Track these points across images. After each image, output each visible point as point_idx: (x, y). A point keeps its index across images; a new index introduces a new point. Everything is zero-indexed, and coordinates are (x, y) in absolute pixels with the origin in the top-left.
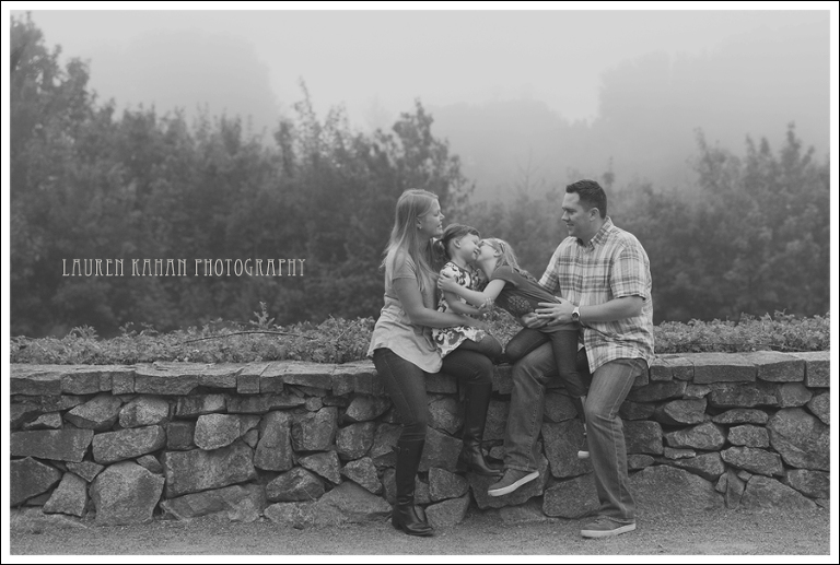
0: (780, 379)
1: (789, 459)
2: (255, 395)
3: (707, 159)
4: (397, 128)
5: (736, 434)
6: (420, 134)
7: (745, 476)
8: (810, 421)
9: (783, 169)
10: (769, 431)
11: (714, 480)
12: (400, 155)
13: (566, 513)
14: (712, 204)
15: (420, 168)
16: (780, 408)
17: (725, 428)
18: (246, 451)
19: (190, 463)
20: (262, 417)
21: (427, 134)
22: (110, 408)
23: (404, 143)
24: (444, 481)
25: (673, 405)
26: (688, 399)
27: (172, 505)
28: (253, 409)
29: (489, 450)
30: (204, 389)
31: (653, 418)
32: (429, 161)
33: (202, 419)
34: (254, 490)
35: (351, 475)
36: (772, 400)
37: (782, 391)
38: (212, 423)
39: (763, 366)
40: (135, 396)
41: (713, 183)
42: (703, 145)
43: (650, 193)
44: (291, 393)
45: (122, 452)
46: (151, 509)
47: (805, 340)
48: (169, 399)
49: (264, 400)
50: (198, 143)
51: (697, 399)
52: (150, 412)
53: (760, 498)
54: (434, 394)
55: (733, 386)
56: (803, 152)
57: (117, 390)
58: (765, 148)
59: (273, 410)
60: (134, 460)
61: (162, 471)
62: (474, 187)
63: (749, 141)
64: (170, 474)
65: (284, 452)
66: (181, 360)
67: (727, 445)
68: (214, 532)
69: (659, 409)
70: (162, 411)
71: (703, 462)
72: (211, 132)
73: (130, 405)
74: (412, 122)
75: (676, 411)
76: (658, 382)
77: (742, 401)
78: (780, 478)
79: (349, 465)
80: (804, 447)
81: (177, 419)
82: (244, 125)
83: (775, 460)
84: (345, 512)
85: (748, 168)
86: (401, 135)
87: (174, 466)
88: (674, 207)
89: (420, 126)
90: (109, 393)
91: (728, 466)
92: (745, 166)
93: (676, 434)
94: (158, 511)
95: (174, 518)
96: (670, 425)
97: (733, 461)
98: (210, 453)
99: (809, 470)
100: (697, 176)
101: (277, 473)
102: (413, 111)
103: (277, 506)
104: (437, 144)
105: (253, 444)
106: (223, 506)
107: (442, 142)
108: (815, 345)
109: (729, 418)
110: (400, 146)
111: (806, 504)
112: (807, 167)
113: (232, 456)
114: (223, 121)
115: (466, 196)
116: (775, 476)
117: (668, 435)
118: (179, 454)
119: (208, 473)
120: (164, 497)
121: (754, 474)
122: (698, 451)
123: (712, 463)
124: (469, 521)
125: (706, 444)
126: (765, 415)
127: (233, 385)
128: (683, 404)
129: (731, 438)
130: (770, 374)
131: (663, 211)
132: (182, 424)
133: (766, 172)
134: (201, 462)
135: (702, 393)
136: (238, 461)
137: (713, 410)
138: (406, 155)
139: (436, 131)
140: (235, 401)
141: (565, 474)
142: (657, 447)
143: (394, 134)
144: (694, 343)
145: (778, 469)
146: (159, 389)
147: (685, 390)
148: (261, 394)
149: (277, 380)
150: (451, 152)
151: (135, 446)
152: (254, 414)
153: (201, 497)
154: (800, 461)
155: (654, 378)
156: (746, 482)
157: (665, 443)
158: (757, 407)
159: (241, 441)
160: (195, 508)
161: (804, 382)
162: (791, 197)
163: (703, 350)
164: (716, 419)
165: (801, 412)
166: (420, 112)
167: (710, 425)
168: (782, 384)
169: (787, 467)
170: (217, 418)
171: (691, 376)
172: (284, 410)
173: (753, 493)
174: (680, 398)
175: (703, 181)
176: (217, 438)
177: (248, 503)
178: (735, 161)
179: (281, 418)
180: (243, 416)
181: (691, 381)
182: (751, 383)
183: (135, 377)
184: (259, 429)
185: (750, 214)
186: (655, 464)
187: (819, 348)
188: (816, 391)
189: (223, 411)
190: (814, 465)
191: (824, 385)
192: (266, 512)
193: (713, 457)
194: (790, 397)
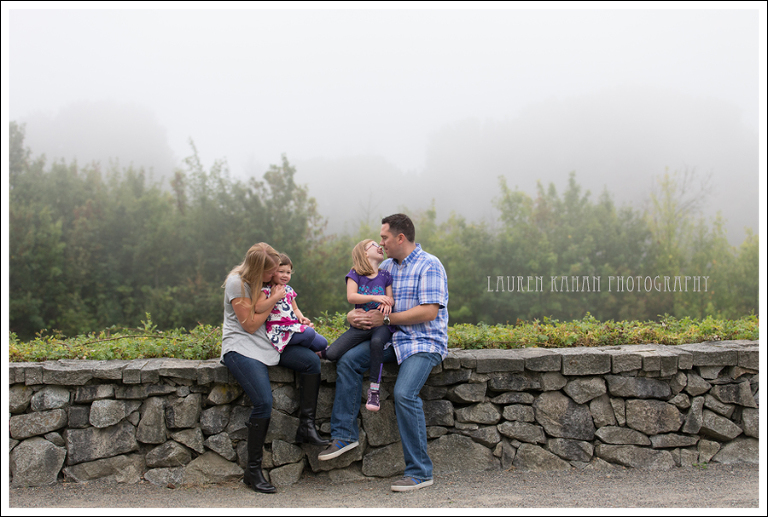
0: (543, 369)
1: (550, 430)
2: (137, 385)
3: (508, 200)
4: (267, 176)
5: (508, 412)
6: (285, 182)
7: (516, 444)
8: (565, 401)
9: (566, 208)
10: (535, 409)
11: (492, 447)
12: (270, 198)
13: (380, 473)
14: (511, 235)
15: (285, 207)
16: (542, 392)
17: (501, 407)
18: (131, 428)
19: (86, 439)
20: (142, 401)
21: (291, 181)
22: (23, 395)
23: (273, 188)
24: (284, 450)
25: (461, 388)
26: (473, 383)
27: (72, 471)
28: (135, 395)
29: (320, 426)
30: (97, 380)
31: (446, 398)
32: (292, 203)
33: (96, 404)
34: (136, 458)
35: (212, 446)
36: (536, 385)
37: (544, 378)
38: (103, 407)
39: (529, 359)
40: (44, 386)
41: (512, 219)
42: (505, 189)
44: (165, 383)
45: (33, 430)
46: (56, 474)
47: (563, 339)
48: (70, 388)
49: (144, 388)
51: (479, 383)
52: (56, 398)
53: (527, 460)
54: (276, 383)
55: (506, 374)
56: (581, 195)
57: (29, 382)
58: (552, 191)
59: (151, 396)
60: (42, 436)
61: (64, 444)
62: (327, 222)
63: (539, 186)
64: (71, 447)
65: (159, 428)
66: (81, 358)
67: (502, 420)
68: (105, 491)
69: (450, 391)
70: (65, 397)
71: (484, 432)
73: (40, 393)
74: (279, 172)
75: (463, 392)
76: (449, 370)
77: (513, 386)
78: (543, 445)
79: (210, 439)
80: (561, 421)
81: (76, 404)
82: (146, 175)
83: (539, 432)
84: (207, 475)
85: (539, 207)
86: (270, 182)
87: (74, 440)
88: (481, 238)
89: (286, 174)
90: (23, 384)
91: (503, 437)
92: (536, 205)
93: (463, 411)
94: (61, 475)
95: (74, 481)
96: (459, 404)
97: (507, 432)
98: (102, 430)
99: (565, 439)
100: (500, 213)
101: (155, 446)
102: (280, 163)
103: (154, 470)
104: (299, 189)
105: (135, 423)
106: (112, 471)
107: (303, 188)
108: (570, 343)
109: (504, 399)
110: (270, 191)
111: (562, 464)
112: (584, 207)
113: (119, 432)
114: (130, 172)
115: (320, 229)
116: (539, 444)
117: (458, 411)
118: (77, 432)
119: (101, 445)
120: (66, 464)
121: (523, 442)
122: (480, 425)
123: (492, 435)
124: (304, 481)
125: (486, 420)
126: (531, 397)
127: (120, 377)
128: (469, 386)
129: (505, 415)
130: (534, 365)
131: (473, 240)
132: (79, 408)
133: (553, 210)
134: (95, 437)
135: (483, 380)
136: (125, 435)
137: (492, 393)
138: (274, 198)
139: (298, 179)
140: (122, 389)
141: (379, 443)
142: (450, 420)
143: (264, 181)
144: (479, 342)
145: (541, 438)
146: (62, 381)
147: (470, 376)
148: (142, 384)
149: (154, 373)
150: (310, 196)
151: (43, 425)
152: (136, 400)
153: (95, 464)
154: (557, 432)
155: (446, 367)
157: (455, 417)
158: (525, 391)
159: (126, 421)
160: (90, 473)
161: (561, 371)
162: (572, 229)
163: (485, 347)
164: (494, 401)
165: (559, 394)
166: (286, 164)
167: (490, 405)
168: (544, 373)
169: (548, 436)
170: (108, 403)
171: (475, 367)
172: (159, 396)
173: (522, 457)
174: (466, 382)
175: (504, 217)
176: (108, 418)
177: (132, 469)
178: (529, 202)
179: (157, 402)
180: (128, 401)
181: (474, 370)
182: (520, 373)
183: (43, 371)
184: (140, 411)
185: (540, 243)
186: (448, 433)
187: (574, 345)
188: (570, 378)
189: (112, 398)
190: (569, 435)
191: (576, 373)
192: (146, 476)
193: (492, 429)
194: (551, 382)
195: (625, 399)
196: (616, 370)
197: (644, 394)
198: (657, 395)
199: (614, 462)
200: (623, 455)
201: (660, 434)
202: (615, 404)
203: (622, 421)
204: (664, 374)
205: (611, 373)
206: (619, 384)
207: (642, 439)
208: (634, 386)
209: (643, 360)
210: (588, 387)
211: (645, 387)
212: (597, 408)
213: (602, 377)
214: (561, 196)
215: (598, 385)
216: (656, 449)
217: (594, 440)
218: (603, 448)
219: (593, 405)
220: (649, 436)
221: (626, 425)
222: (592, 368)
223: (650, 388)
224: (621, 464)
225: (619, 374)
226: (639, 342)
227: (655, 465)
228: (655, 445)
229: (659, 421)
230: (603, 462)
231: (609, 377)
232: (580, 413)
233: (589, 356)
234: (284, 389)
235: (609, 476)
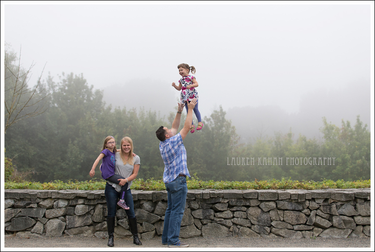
0: (250, 197)
1: (253, 222)
2: (93, 199)
3: (327, 128)
4: (212, 116)
5: (236, 214)
6: (221, 119)
7: (239, 227)
8: (260, 210)
9: (355, 133)
10: (247, 213)
11: (229, 228)
12: (213, 126)
13: (184, 236)
14: (328, 145)
15: (221, 131)
16: (250, 207)
17: (233, 212)
18: (90, 216)
19: (73, 219)
20: (95, 206)
21: (223, 118)
22: (51, 202)
23: (214, 121)
24: (147, 226)
25: (217, 205)
26: (222, 203)
27: (68, 231)
28: (92, 203)
29: (161, 217)
30: (78, 197)
31: (211, 208)
32: (224, 128)
33: (77, 206)
34: (92, 228)
35: (120, 224)
36: (248, 204)
37: (251, 201)
38: (80, 208)
39: (245, 193)
40: (58, 199)
41: (329, 138)
42: (326, 123)
43: (305, 141)
44: (104, 199)
45: (54, 215)
46: (62, 232)
47: (265, 186)
48: (68, 200)
49: (96, 201)
50: (140, 121)
51: (225, 203)
52: (62, 203)
53: (242, 233)
54: (145, 200)
55: (236, 199)
56: (363, 126)
57: (53, 197)
58: (348, 125)
59: (98, 204)
60: (57, 218)
61: (65, 221)
62: (240, 137)
63: (343, 122)
64: (67, 222)
65: (101, 216)
67: (233, 217)
68: (79, 239)
69: (213, 206)
70: (66, 203)
71: (226, 222)
72: (145, 117)
73: (57, 201)
74: (218, 114)
75: (218, 207)
76: (213, 198)
77: (238, 204)
78: (250, 228)
79: (119, 221)
80: (257, 218)
81: (70, 206)
82: (157, 115)
83: (248, 222)
84: (118, 235)
85: (343, 132)
86: (213, 119)
87: (69, 220)
88: (314, 146)
89: (221, 115)
90: (51, 198)
91: (234, 224)
92: (341, 131)
93: (218, 213)
94: (64, 233)
95: (68, 235)
96: (216, 211)
97: (235, 222)
98: (79, 216)
99: (259, 225)
100: (323, 135)
101: (99, 223)
102: (219, 110)
103: (98, 232)
104: (227, 122)
105: (92, 214)
106: (82, 232)
107: (229, 121)
108: (267, 188)
109: (234, 209)
110: (213, 123)
111: (257, 235)
112: (365, 132)
113: (86, 217)
114: (150, 113)
115: (237, 141)
116: (248, 227)
117: (215, 214)
118: (70, 216)
119: (78, 222)
120: (65, 229)
121: (242, 226)
122: (225, 219)
123: (229, 223)
124: (154, 238)
125: (227, 217)
126: (246, 208)
127: (86, 196)
128: (221, 204)
129: (235, 215)
130: (247, 196)
131: (310, 147)
132: (71, 208)
133: (350, 134)
134: (77, 219)
135: (226, 201)
136: (87, 219)
137: (230, 206)
138: (215, 126)
139: (227, 117)
140: (87, 201)
141: (184, 225)
142: (212, 217)
143: (211, 118)
145: (249, 225)
146: (65, 197)
147: (221, 200)
148: (94, 199)
149: (99, 195)
150: (232, 125)
151: (57, 213)
152: (92, 205)
153: (76, 229)
154: (255, 222)
155: (212, 196)
156: (239, 229)
157: (215, 216)
158: (243, 206)
159: (88, 213)
160: (74, 232)
161: (258, 198)
162: (358, 143)
164: (231, 209)
165: (257, 208)
166: (221, 110)
167: (229, 211)
168: (251, 199)
169: (252, 224)
170: (82, 206)
171: (223, 196)
172: (101, 204)
173: (241, 232)
174: (220, 203)
175: (325, 137)
176: (81, 212)
177: (90, 231)
178: (338, 130)
179: (100, 206)
180: (89, 205)
181: (223, 198)
182: (241, 199)
183: (58, 193)
184: (94, 209)
185: (342, 149)
186: (211, 222)
187: (269, 189)
188: (261, 201)
189: (83, 204)
190: (261, 224)
191: (263, 199)
192: (95, 234)
193: (229, 221)
194: (253, 203)
195: (284, 210)
196: (280, 199)
197: (291, 208)
198: (296, 209)
199: (278, 235)
200: (282, 233)
201: (297, 224)
202: (279, 212)
203: (282, 219)
204: (299, 201)
205: (278, 200)
206: (281, 204)
207: (289, 226)
208: (287, 205)
209: (291, 195)
210: (268, 205)
211: (292, 206)
212: (272, 213)
213: (274, 201)
214: (353, 126)
215: (273, 204)
216: (295, 230)
217: (270, 226)
218: (273, 230)
219: (270, 212)
220: (293, 225)
221: (284, 221)
222: (270, 198)
223: (294, 206)
224: (281, 236)
225: (281, 200)
227: (294, 237)
228: (295, 229)
229: (297, 220)
230: (273, 235)
231: (277, 201)
232: (265, 216)
233: (269, 193)
234: (149, 202)
235: (274, 240)
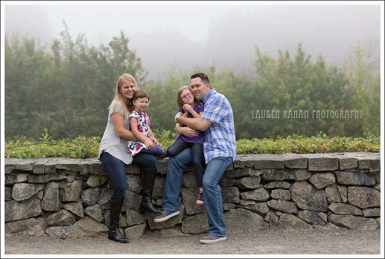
0: (296, 167)
1: (300, 205)
2: (42, 174)
3: (260, 61)
4: (111, 44)
5: (274, 193)
6: (122, 48)
7: (279, 213)
8: (310, 187)
9: (296, 66)
10: (291, 192)
11: (264, 215)
12: (113, 57)
13: (193, 231)
14: (262, 82)
15: (122, 64)
16: (296, 181)
17: (270, 190)
18: (38, 201)
19: (9, 207)
20: (45, 185)
21: (126, 47)
23: (114, 52)
24: (134, 216)
25: (244, 179)
26: (252, 177)
28: (41, 181)
29: (156, 200)
30: (17, 171)
31: (235, 186)
32: (126, 61)
33: (16, 186)
34: (41, 220)
35: (89, 213)
36: (292, 177)
37: (297, 172)
38: (21, 188)
39: (287, 161)
41: (263, 72)
42: (259, 54)
43: (233, 76)
44: (60, 173)
47: (308, 149)
49: (46, 176)
50: (14, 51)
51: (256, 177)
53: (286, 224)
54: (129, 174)
55: (273, 170)
56: (305, 58)
58: (287, 56)
59: (51, 181)
62: (148, 73)
63: (280, 52)
65: (56, 202)
67: (270, 199)
68: (21, 241)
69: (238, 181)
71: (259, 207)
72: (20, 46)
74: (118, 42)
75: (246, 182)
76: (237, 168)
77: (277, 177)
78: (295, 214)
79: (87, 208)
80: (307, 199)
82: (36, 42)
83: (293, 206)
84: (85, 231)
85: (280, 65)
86: (113, 48)
88: (244, 84)
89: (122, 43)
91: (271, 209)
92: (278, 64)
93: (246, 193)
96: (243, 189)
97: (273, 206)
98: (20, 202)
99: (310, 211)
100: (255, 69)
101: (53, 212)
103: (52, 228)
104: (131, 52)
105: (41, 198)
106: (26, 228)
107: (133, 51)
108: (312, 151)
109: (272, 185)
110: (112, 53)
111: (308, 227)
112: (308, 65)
113: (31, 204)
114: (26, 40)
115: (144, 77)
116: (293, 214)
117: (242, 194)
119: (19, 212)
121: (283, 212)
122: (257, 201)
123: (263, 208)
124: (146, 235)
125: (260, 198)
126: (289, 184)
127: (32, 169)
128: (249, 179)
129: (272, 195)
130: (291, 164)
131: (238, 85)
133: (288, 67)
134: (16, 206)
135: (258, 174)
136: (34, 206)
137: (264, 182)
138: (115, 57)
139: (130, 46)
140: (32, 177)
141: (193, 213)
142: (237, 200)
143: (109, 47)
144: (255, 149)
145: (295, 210)
147: (250, 172)
148: (45, 174)
149: (53, 167)
150: (137, 56)
152: (41, 183)
153: (15, 223)
154: (304, 206)
155: (236, 166)
156: (279, 216)
157: (241, 198)
158: (285, 180)
159: (35, 197)
160: (12, 229)
161: (307, 169)
162: (300, 79)
163: (259, 153)
164: (265, 186)
165: (306, 183)
166: (123, 37)
167: (262, 189)
168: (297, 169)
169: (299, 209)
170: (24, 185)
171: (254, 166)
172: (56, 181)
173: (282, 222)
174: (248, 176)
175: (258, 71)
176: (23, 195)
177: (38, 227)
178: (274, 62)
179: (55, 185)
180: (36, 184)
181: (253, 168)
182: (282, 169)
184: (44, 190)
185: (280, 87)
186: (236, 208)
187: (314, 152)
188: (313, 173)
189: (27, 182)
190: (312, 208)
191: (316, 170)
192: (47, 231)
193: (264, 204)
194: (301, 175)
195: (347, 186)
196: (342, 168)
197: (359, 183)
198: (367, 184)
199: (340, 225)
200: (346, 221)
201: (369, 208)
202: (341, 189)
203: (345, 200)
204: (371, 171)
205: (339, 170)
206: (343, 177)
207: (357, 211)
208: (353, 178)
209: (358, 162)
210: (324, 179)
211: (360, 179)
212: (330, 191)
213: (332, 172)
214: (293, 58)
215: (330, 177)
216: (366, 217)
217: (328, 211)
218: (333, 217)
219: (327, 190)
220: (362, 209)
221: (348, 203)
222: (327, 167)
223: (363, 179)
224: (344, 227)
225: (344, 170)
226: (355, 151)
227: (365, 228)
228: (365, 215)
229: (368, 200)
230: (333, 226)
231: (337, 173)
232: (319, 195)
233: (325, 159)
234: (134, 177)
235: (337, 234)
